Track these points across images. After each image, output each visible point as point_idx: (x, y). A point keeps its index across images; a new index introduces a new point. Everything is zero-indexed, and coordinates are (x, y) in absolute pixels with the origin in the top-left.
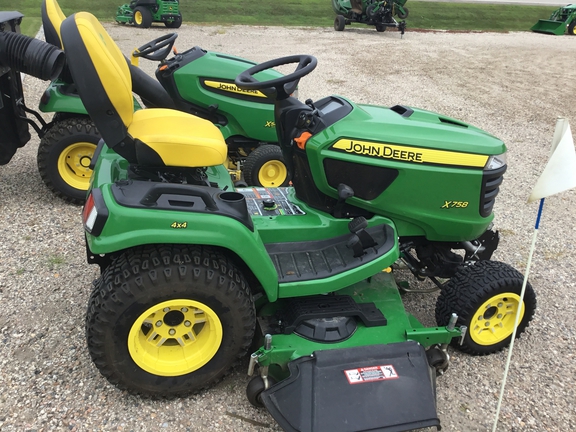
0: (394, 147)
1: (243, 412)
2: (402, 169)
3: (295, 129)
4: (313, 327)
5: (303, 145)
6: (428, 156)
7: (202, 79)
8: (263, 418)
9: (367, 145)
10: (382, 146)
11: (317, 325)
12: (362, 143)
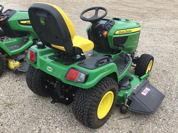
0: (127, 30)
1: (121, 117)
2: (129, 36)
3: (100, 31)
4: (125, 86)
5: (106, 36)
6: (133, 30)
7: (19, 21)
8: (127, 116)
9: (122, 31)
10: (124, 30)
11: (126, 85)
12: (121, 31)
